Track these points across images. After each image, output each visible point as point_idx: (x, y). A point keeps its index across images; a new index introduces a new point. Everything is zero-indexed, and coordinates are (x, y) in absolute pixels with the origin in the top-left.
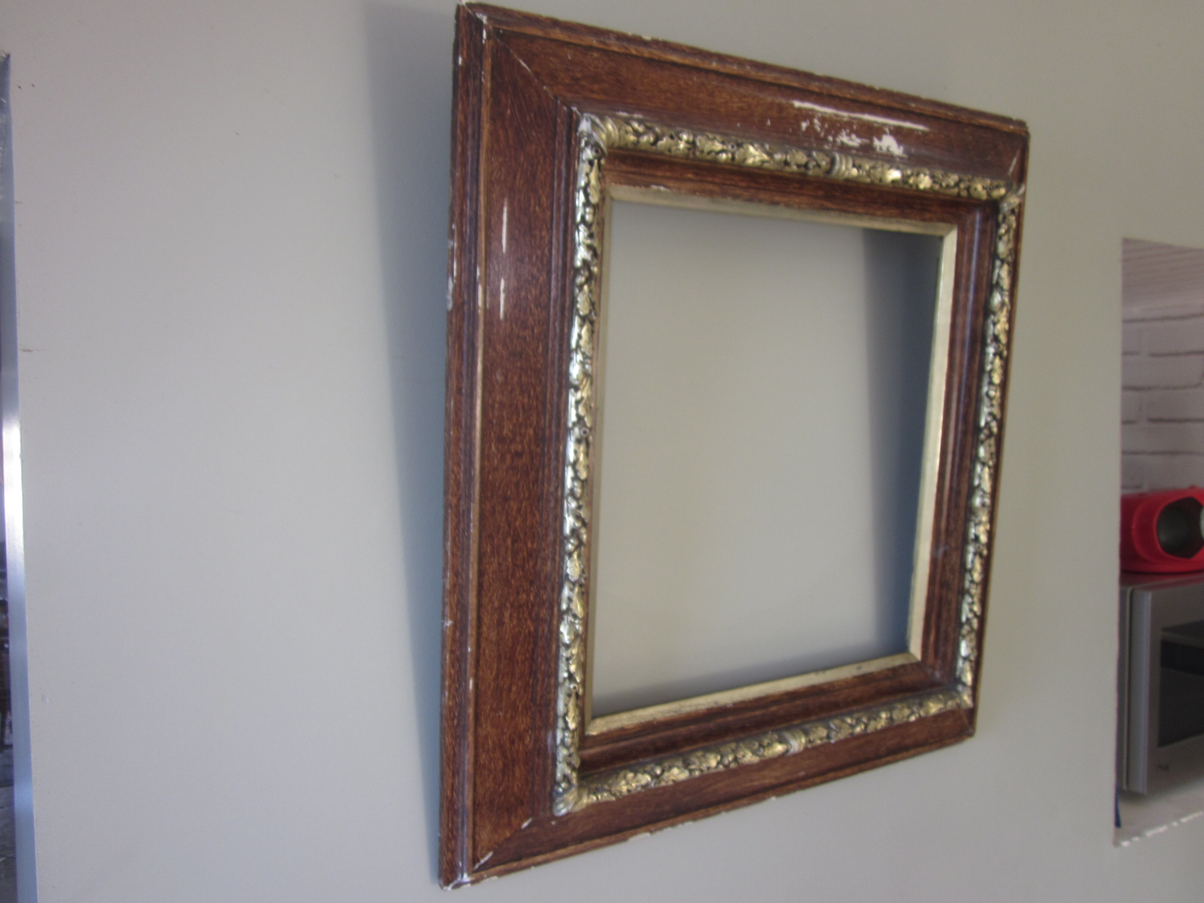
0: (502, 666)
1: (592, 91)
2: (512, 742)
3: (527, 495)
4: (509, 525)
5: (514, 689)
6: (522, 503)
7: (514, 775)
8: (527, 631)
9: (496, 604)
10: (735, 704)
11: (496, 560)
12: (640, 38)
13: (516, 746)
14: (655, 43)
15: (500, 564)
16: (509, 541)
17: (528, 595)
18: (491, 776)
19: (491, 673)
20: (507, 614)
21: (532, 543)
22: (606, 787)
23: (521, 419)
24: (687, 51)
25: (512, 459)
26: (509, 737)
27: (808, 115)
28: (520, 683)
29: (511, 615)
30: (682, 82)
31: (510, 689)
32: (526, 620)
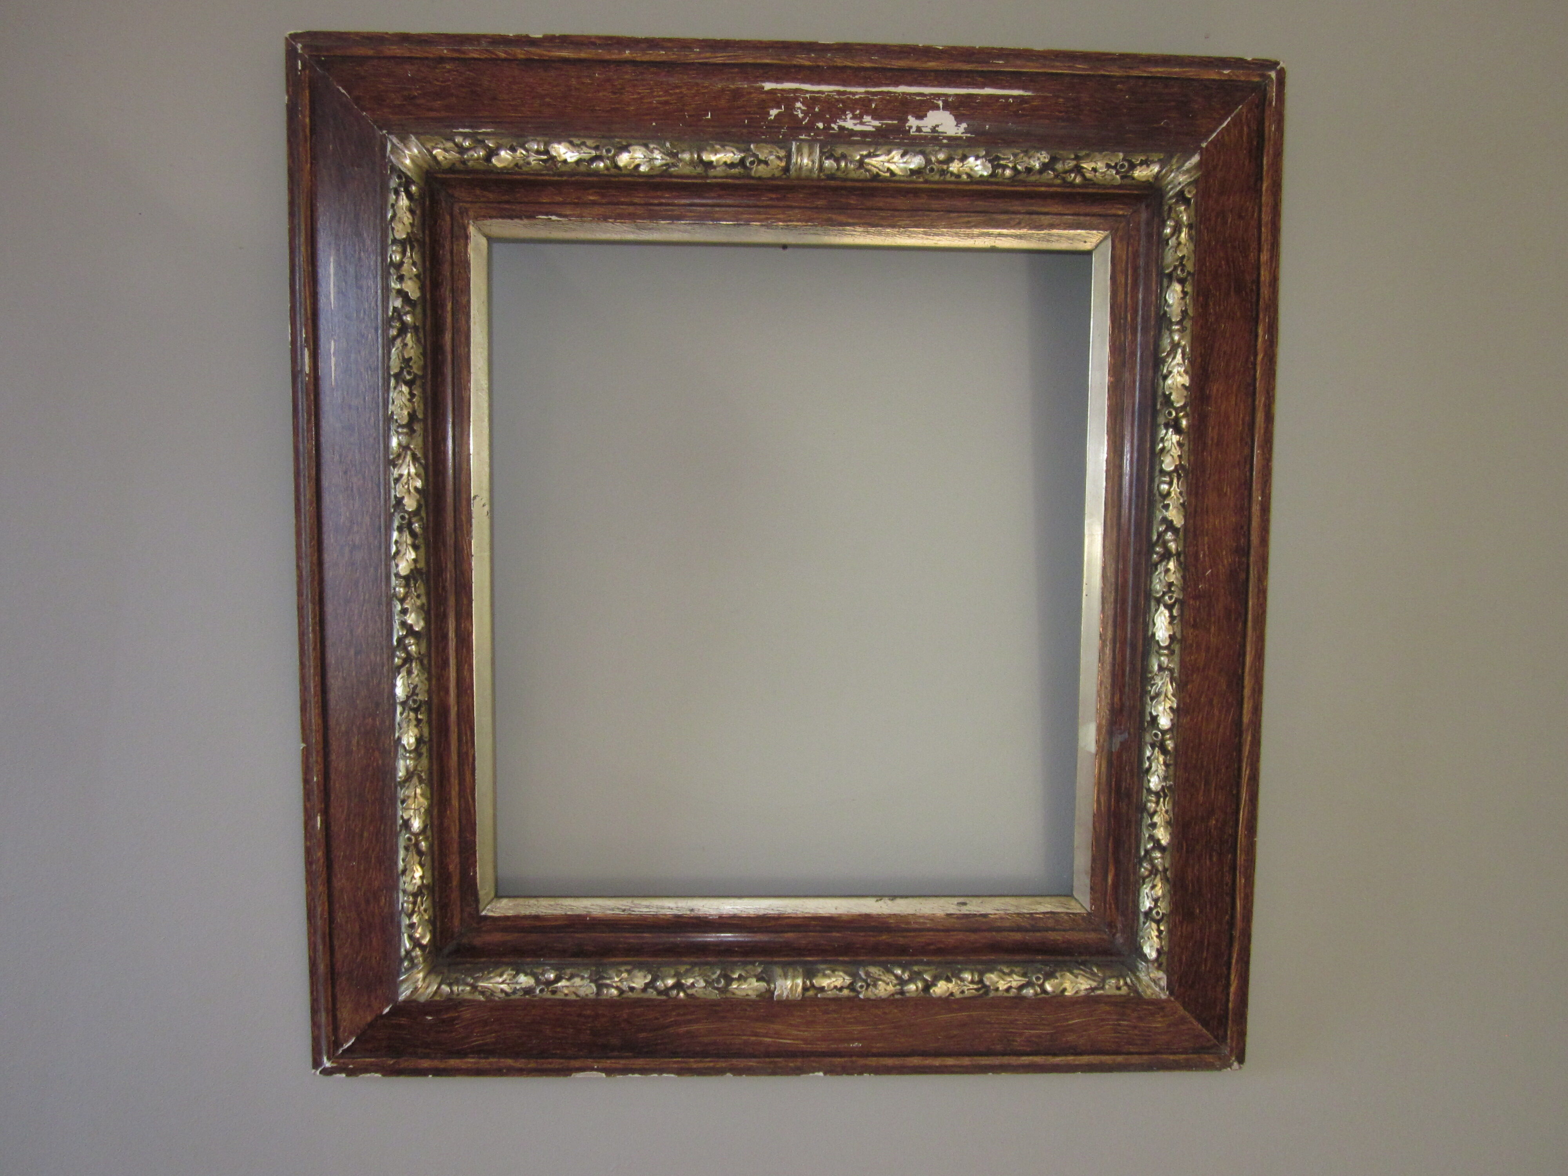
0: (352, 805)
1: (431, 109)
2: (368, 902)
3: (367, 597)
4: (351, 632)
5: (366, 834)
6: (363, 606)
7: (371, 942)
8: (375, 764)
9: (343, 728)
10: (721, 917)
11: (341, 674)
12: (527, 36)
13: (372, 905)
14: (550, 40)
15: (345, 679)
16: (352, 652)
17: (374, 720)
18: (349, 940)
19: (343, 811)
20: (354, 741)
21: (375, 655)
22: (470, 980)
23: (357, 505)
24: (598, 42)
25: (351, 552)
26: (364, 894)
27: (787, 100)
28: (371, 828)
29: (358, 742)
30: (574, 82)
31: (361, 836)
32: (374, 751)
